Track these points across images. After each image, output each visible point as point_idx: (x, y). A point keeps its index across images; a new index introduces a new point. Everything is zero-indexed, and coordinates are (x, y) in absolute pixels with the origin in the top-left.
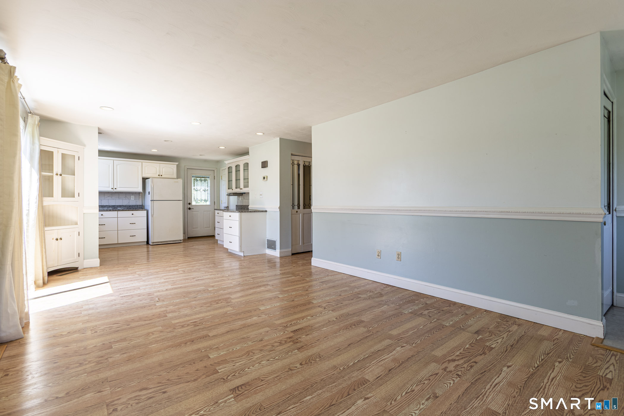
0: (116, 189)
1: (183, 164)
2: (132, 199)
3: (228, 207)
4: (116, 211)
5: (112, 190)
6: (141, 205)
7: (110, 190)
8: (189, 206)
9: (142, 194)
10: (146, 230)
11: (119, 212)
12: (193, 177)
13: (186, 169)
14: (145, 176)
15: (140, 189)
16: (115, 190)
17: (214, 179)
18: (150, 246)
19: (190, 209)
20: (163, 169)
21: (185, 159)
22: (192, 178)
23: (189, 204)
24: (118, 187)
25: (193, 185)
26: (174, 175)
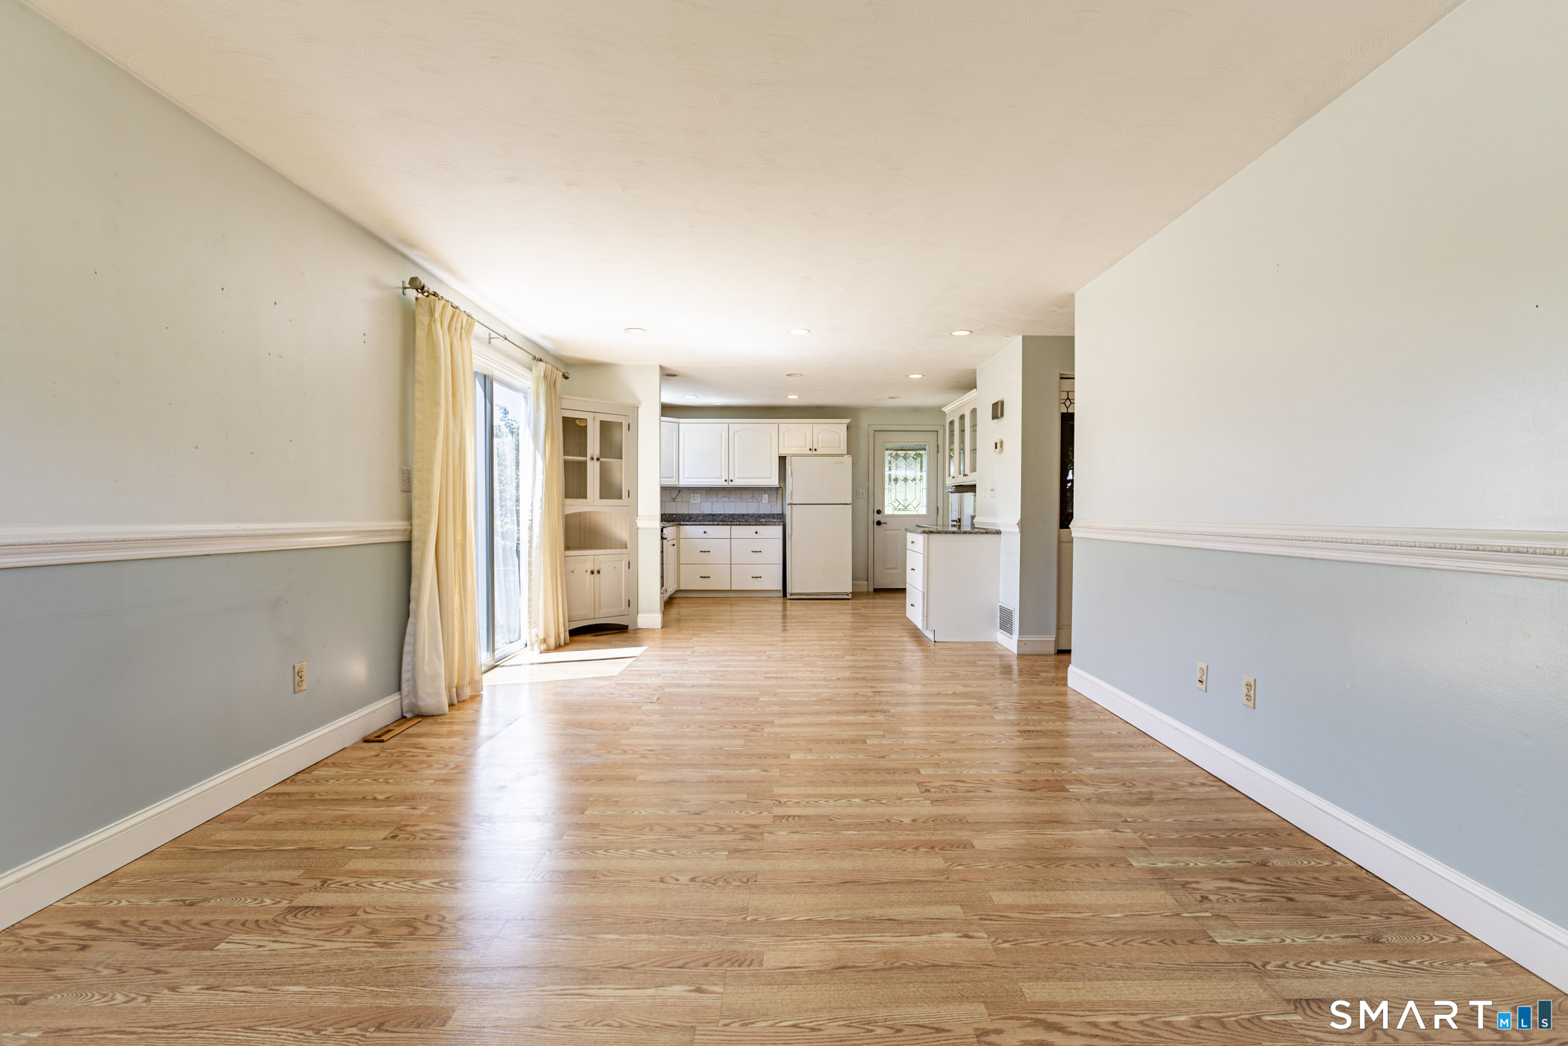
0: (732, 481)
1: (865, 423)
2: (764, 501)
3: (960, 520)
4: (728, 525)
5: (726, 483)
6: (780, 514)
7: (721, 483)
8: (878, 517)
9: (778, 491)
10: (781, 566)
11: (733, 527)
12: (887, 450)
13: (871, 432)
14: (783, 453)
15: (774, 481)
16: (731, 483)
17: (938, 452)
18: (788, 601)
19: (879, 523)
20: (820, 436)
21: (868, 409)
22: (886, 452)
23: (879, 512)
24: (736, 477)
25: (887, 469)
26: (842, 448)
